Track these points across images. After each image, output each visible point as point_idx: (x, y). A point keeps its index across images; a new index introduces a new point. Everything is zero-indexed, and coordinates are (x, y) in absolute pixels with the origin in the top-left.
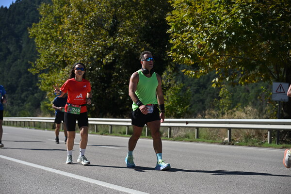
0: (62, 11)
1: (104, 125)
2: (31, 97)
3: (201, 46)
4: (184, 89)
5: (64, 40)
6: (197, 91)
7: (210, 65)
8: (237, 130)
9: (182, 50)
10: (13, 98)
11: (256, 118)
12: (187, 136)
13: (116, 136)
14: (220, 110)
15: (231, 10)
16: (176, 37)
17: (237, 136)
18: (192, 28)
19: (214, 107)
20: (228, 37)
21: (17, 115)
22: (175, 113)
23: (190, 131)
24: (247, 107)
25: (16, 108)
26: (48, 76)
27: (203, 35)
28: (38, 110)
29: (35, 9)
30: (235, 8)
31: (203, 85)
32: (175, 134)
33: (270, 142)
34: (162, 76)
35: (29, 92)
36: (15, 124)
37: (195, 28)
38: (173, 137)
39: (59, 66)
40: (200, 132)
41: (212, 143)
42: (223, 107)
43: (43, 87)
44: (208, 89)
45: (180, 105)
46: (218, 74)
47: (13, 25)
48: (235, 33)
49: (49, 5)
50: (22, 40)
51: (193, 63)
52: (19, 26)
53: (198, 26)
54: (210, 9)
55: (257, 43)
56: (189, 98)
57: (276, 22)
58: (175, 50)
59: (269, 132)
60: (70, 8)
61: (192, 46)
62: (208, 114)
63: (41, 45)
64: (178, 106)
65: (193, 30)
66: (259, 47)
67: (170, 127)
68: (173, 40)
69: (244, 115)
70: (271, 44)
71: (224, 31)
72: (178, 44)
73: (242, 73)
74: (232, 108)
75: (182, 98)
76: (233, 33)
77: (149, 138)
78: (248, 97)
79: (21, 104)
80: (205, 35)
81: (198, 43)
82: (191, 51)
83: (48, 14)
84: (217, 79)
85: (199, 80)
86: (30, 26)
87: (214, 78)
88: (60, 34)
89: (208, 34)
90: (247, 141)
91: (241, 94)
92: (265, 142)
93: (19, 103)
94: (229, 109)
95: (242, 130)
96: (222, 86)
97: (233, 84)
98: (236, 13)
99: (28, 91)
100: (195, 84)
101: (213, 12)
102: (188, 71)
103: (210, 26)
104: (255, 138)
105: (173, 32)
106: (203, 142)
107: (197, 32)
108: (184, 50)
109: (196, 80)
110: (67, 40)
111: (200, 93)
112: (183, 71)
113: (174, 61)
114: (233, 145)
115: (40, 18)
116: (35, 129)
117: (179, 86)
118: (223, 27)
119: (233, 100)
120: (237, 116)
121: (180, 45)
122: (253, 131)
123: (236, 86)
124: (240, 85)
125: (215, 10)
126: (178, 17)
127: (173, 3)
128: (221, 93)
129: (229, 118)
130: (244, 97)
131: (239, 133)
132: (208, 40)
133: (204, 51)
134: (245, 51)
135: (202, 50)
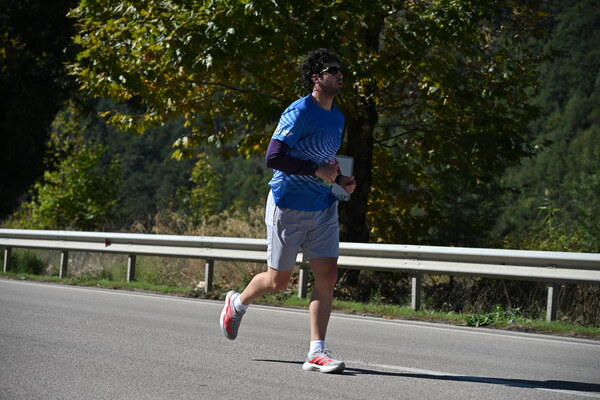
3: (151, 55)
4: (105, 160)
6: (138, 166)
7: (169, 102)
8: (230, 264)
9: (103, 61)
12: (106, 275)
14: (189, 213)
16: (91, 30)
17: (228, 277)
18: (131, 8)
19: (175, 209)
20: (216, 40)
22: (81, 217)
23: (114, 261)
24: (255, 209)
27: (156, 30)
31: (153, 151)
32: (77, 268)
33: (304, 295)
34: (53, 123)
37: (139, 10)
38: (71, 275)
40: (139, 266)
41: (166, 293)
42: (199, 206)
44: (166, 160)
45: (93, 198)
46: (189, 128)
48: (235, 29)
51: (127, 96)
53: (145, 6)
55: (284, 57)
56: (117, 183)
57: (331, 11)
58: (85, 63)
59: (301, 271)
61: (129, 55)
62: (160, 221)
64: (89, 201)
65: (132, 14)
66: (290, 67)
67: (66, 251)
68: (83, 35)
69: (246, 227)
71: (210, 24)
72: (95, 47)
73: (247, 127)
74: (221, 211)
75: (99, 180)
76: (231, 31)
78: (259, 186)
80: (162, 28)
81: (145, 48)
82: (127, 68)
84: (185, 140)
85: (143, 140)
87: (180, 135)
89: (169, 28)
91: (243, 176)
92: (292, 294)
94: (211, 213)
95: (240, 264)
96: (200, 156)
97: (226, 153)
100: (134, 147)
102: (115, 117)
103: (176, 7)
106: (146, 290)
107: (143, 21)
108: (110, 65)
109: (135, 140)
111: (146, 171)
112: (103, 115)
113: (83, 87)
114: (216, 298)
117: (92, 151)
118: (208, 12)
119: (223, 190)
120: (231, 231)
121: (99, 48)
123: (232, 159)
124: (241, 156)
128: (195, 173)
129: (210, 234)
130: (251, 185)
131: (232, 272)
132: (170, 42)
133: (158, 69)
134: (255, 75)
135: (154, 65)
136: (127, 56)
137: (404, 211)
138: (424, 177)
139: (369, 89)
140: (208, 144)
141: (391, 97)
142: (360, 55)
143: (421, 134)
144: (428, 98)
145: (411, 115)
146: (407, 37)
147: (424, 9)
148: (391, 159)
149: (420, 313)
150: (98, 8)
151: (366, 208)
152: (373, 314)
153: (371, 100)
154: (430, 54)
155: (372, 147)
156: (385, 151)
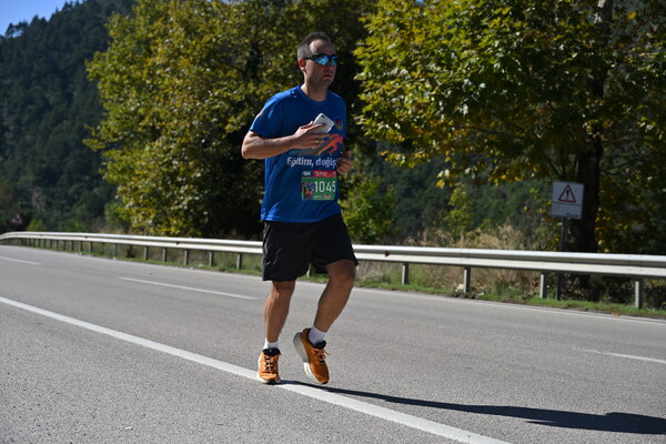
0: (153, 31)
1: (226, 252)
2: (86, 193)
3: (419, 106)
4: (382, 189)
5: (155, 87)
6: (407, 194)
7: (434, 143)
8: (483, 271)
9: (382, 113)
10: (52, 196)
11: (518, 249)
12: (386, 279)
13: (249, 274)
14: (449, 231)
15: (479, 41)
16: (373, 89)
17: (482, 281)
18: (404, 71)
19: (438, 226)
20: (472, 93)
21: (60, 227)
22: (365, 233)
23: (391, 269)
24: (502, 226)
25: (56, 213)
26: (123, 154)
27: (423, 87)
28: (99, 219)
29: (100, 25)
30: (487, 38)
31: (418, 182)
32: (363, 274)
33: (545, 296)
35: (82, 184)
36: (55, 245)
37: (410, 72)
39: (145, 136)
40: (412, 272)
41: (433, 293)
42: (456, 224)
43: (110, 176)
44: (429, 188)
45: (373, 219)
46: (450, 163)
47: (56, 54)
48: (486, 84)
49: (127, 18)
50: (72, 83)
51: (401, 139)
52: (68, 56)
53: (414, 69)
54: (440, 36)
55: (526, 105)
56: (392, 206)
57: (564, 67)
58: (369, 115)
59: (542, 276)
60: (168, 26)
61: (402, 107)
62: (428, 239)
63: (110, 94)
65: (405, 76)
66: (530, 113)
68: (366, 93)
69: (495, 241)
70: (552, 108)
71: (466, 81)
72: (376, 102)
73: (495, 161)
74: (473, 229)
75: (378, 205)
76: (483, 85)
77: (312, 281)
78: (503, 208)
79: (67, 207)
80: (428, 86)
81: (414, 102)
82: (400, 117)
83: (126, 34)
84: (447, 172)
85: (411, 173)
86: (90, 57)
87: (442, 168)
88: (148, 73)
89: (434, 85)
90: (499, 293)
91: (490, 200)
92: (535, 294)
93: (63, 206)
94: (467, 230)
95: (492, 271)
96: (457, 184)
97: (479, 182)
98: (490, 46)
99: (81, 181)
100: (404, 178)
101: (444, 42)
102: (392, 156)
103: (439, 69)
104: (515, 286)
105: (367, 79)
106: (417, 291)
107: (413, 80)
108: (388, 115)
109: (405, 173)
110: (161, 87)
111: (413, 197)
112: (383, 154)
113: (367, 133)
114: (473, 298)
115: (109, 43)
116: (94, 256)
117: (373, 183)
118: (464, 71)
119: (475, 211)
120: (484, 244)
121: (379, 103)
122: (511, 272)
123: (482, 186)
124: (490, 185)
125: (449, 39)
126: (377, 50)
127: (368, 22)
128: (452, 199)
129: (467, 247)
130: (497, 207)
131: (484, 276)
132: (434, 96)
133: (425, 118)
134: (502, 120)
135: (421, 114)
136: (400, 108)
137: (626, 227)
138: (642, 199)
139: (596, 128)
140: (465, 176)
141: (614, 134)
142: (588, 100)
143: (640, 163)
144: (646, 134)
145: (631, 148)
146: (627, 85)
147: (641, 63)
148: (614, 184)
149: (643, 311)
150: (377, 72)
151: (595, 224)
152: (603, 311)
153: (598, 137)
154: (646, 99)
155: (599, 175)
156: (610, 179)
